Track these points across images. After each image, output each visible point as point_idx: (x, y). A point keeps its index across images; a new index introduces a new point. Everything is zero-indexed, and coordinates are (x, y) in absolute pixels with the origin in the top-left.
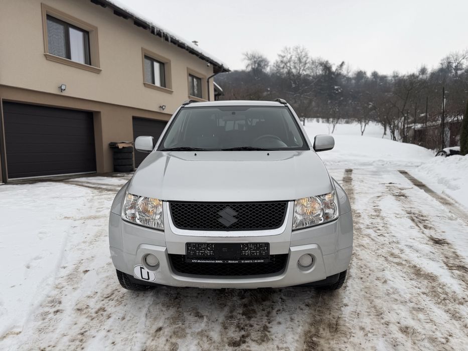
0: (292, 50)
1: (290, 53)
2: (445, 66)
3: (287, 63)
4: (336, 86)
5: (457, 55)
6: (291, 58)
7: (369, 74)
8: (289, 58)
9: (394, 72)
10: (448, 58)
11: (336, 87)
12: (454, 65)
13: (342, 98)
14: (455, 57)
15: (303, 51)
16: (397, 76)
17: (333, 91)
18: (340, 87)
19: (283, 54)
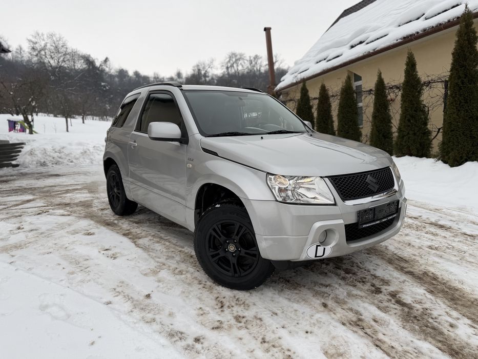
0: (45, 36)
1: (43, 40)
2: (196, 72)
3: (41, 51)
4: (103, 82)
5: (204, 64)
6: (46, 45)
7: (131, 73)
8: (43, 45)
9: (155, 74)
10: (198, 66)
11: (103, 84)
12: (203, 72)
13: (112, 96)
14: (203, 66)
15: (60, 40)
16: (158, 78)
17: (100, 88)
18: (107, 84)
19: (34, 40)
